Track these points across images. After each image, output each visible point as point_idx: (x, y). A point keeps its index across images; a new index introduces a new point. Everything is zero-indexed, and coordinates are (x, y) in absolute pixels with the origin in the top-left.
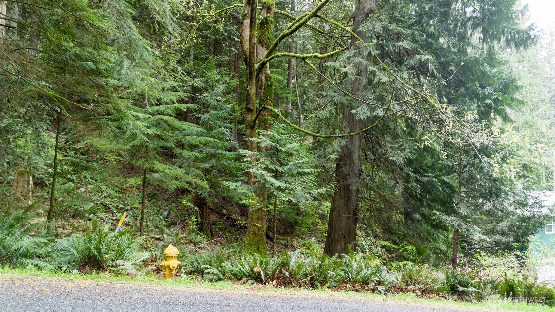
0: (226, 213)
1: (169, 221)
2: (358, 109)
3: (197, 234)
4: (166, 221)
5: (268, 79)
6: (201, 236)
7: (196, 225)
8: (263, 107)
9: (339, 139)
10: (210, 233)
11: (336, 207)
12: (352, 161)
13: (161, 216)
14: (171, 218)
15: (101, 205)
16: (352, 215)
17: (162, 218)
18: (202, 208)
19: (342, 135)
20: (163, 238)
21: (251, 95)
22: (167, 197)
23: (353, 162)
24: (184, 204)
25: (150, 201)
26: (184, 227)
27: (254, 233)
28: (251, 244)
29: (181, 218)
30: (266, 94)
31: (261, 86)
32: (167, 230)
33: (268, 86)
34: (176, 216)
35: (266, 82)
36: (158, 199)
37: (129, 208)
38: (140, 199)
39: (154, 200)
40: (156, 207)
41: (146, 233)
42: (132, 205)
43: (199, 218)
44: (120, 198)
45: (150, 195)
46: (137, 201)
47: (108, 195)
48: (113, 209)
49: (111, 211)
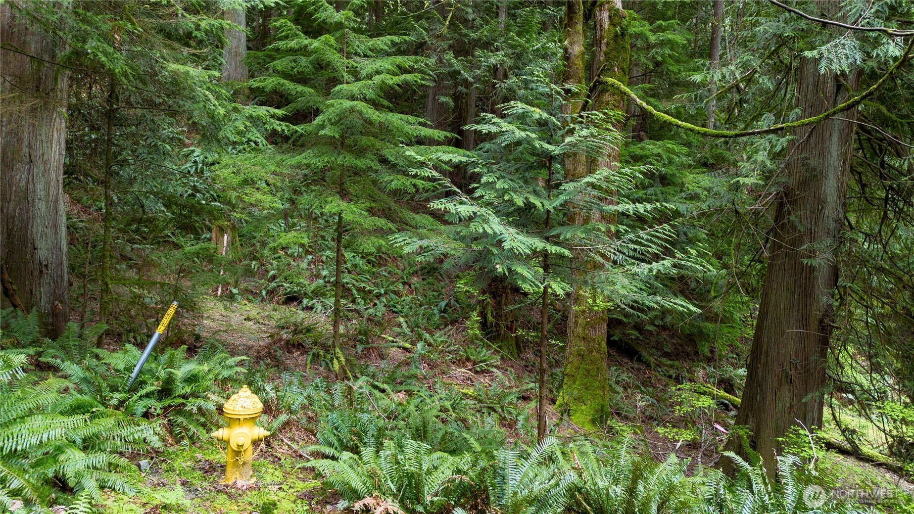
1: (446, 318)
2: (824, 48)
5: (617, 20)
7: (481, 328)
8: (597, 81)
9: (771, 136)
10: (514, 345)
11: (771, 309)
12: (819, 198)
13: (435, 308)
16: (814, 330)
17: (436, 311)
18: (499, 296)
19: (779, 126)
21: (573, 57)
23: (821, 203)
24: (458, 287)
25: (423, 280)
27: (579, 355)
28: (573, 376)
30: (610, 56)
31: (602, 38)
33: (616, 35)
35: (612, 27)
36: (439, 277)
37: (382, 291)
38: (405, 277)
39: (430, 280)
40: (433, 291)
41: (391, 339)
42: (388, 286)
43: (489, 315)
44: (374, 273)
45: (426, 271)
46: (401, 281)
47: (354, 268)
48: (355, 292)
49: (352, 295)
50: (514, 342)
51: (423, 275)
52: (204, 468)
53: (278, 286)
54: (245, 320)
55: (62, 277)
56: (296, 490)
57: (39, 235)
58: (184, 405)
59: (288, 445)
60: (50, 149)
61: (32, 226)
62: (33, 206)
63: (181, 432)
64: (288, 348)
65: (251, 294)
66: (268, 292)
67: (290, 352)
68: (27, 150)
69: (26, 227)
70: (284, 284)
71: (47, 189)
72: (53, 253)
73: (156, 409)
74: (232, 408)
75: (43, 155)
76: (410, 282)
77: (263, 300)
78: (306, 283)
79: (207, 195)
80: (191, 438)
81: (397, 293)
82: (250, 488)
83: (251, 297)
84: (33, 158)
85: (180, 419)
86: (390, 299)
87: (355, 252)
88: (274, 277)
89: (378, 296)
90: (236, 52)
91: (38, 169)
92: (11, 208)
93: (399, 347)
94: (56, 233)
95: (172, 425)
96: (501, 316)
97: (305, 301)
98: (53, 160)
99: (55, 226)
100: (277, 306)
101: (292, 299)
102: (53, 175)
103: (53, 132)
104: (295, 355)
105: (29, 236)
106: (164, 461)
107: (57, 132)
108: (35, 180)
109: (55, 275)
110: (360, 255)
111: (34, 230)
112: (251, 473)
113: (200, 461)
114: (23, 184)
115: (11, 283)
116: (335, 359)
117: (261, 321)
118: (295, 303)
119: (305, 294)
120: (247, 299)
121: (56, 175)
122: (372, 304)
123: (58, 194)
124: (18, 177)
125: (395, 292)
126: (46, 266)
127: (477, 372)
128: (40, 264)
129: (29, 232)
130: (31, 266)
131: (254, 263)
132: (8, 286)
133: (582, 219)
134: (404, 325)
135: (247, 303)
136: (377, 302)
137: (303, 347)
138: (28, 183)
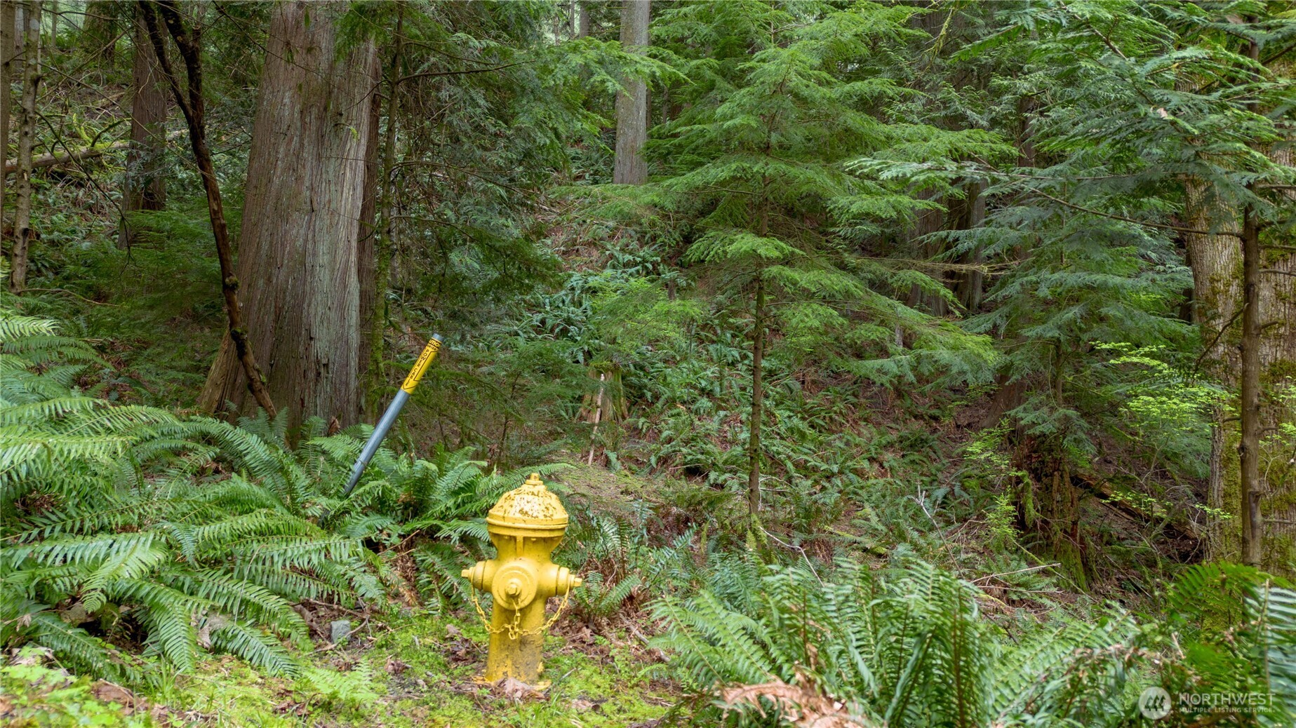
4: (936, 514)
10: (1080, 566)
18: (1046, 476)
25: (904, 457)
36: (931, 454)
37: (835, 468)
38: (873, 449)
39: (916, 457)
40: (922, 474)
41: (851, 536)
42: (844, 462)
43: (1030, 506)
44: (821, 442)
45: (908, 443)
46: (866, 454)
47: (789, 434)
48: (790, 465)
49: (787, 472)
50: (1079, 560)
51: (902, 449)
52: (454, 653)
53: (674, 451)
54: (622, 493)
55: (347, 384)
56: (631, 715)
57: (318, 319)
58: (439, 528)
59: (640, 640)
60: (339, 194)
61: (309, 305)
62: (313, 276)
63: (430, 582)
65: (635, 463)
66: (659, 459)
68: (308, 193)
69: (300, 306)
70: (683, 449)
71: (333, 252)
72: (337, 348)
73: (389, 535)
74: (501, 514)
75: (330, 201)
76: (881, 458)
77: (652, 471)
78: (716, 450)
79: (584, 328)
80: (447, 596)
81: (859, 473)
82: (529, 698)
83: (634, 467)
84: (315, 204)
85: (431, 558)
86: (847, 482)
87: (791, 410)
88: (670, 440)
89: (829, 477)
90: (632, 147)
91: (323, 221)
92: (281, 277)
93: (866, 551)
94: (343, 318)
95: (417, 569)
96: (1051, 512)
97: (713, 476)
98: (343, 209)
99: (342, 308)
100: (670, 479)
101: (693, 471)
102: (343, 234)
103: (345, 169)
105: (304, 320)
106: (381, 629)
107: (351, 169)
108: (317, 238)
109: (338, 381)
110: (799, 415)
111: (312, 311)
112: (541, 668)
113: (452, 639)
114: (300, 242)
115: (258, 371)
116: (749, 532)
117: (645, 495)
118: (699, 478)
119: (714, 464)
120: (630, 469)
121: (347, 233)
122: (818, 487)
123: (347, 261)
124: (294, 231)
125: (857, 472)
126: (326, 366)
127: (1011, 602)
128: (318, 362)
129: (305, 313)
130: (303, 363)
131: (642, 420)
132: (254, 375)
133: (1232, 301)
134: (874, 519)
135: (628, 473)
136: (827, 485)
138: (306, 241)
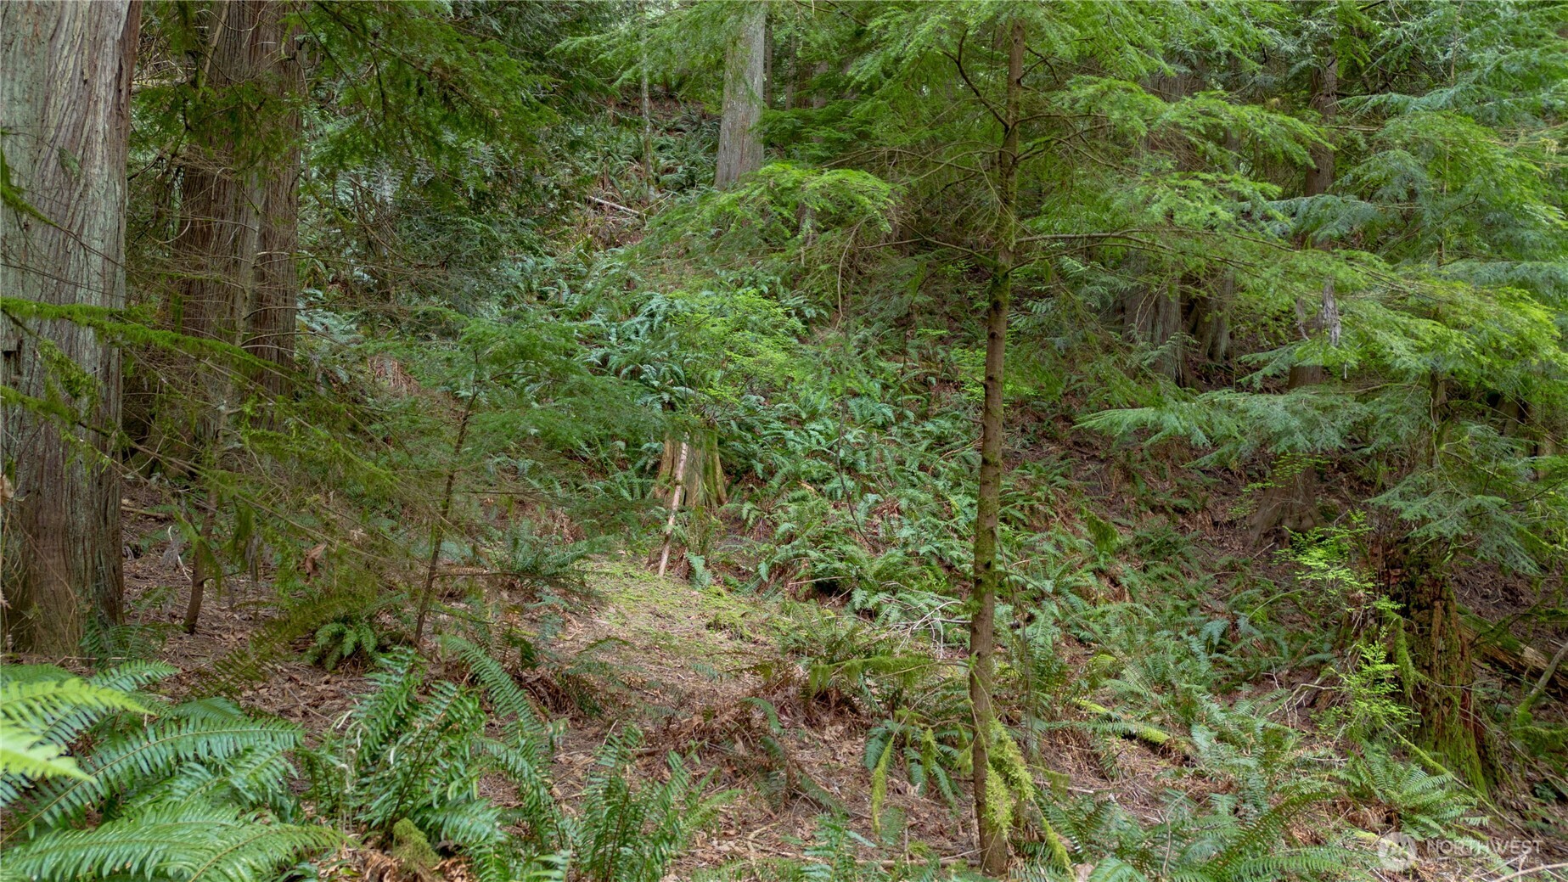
0: (1542, 664)
1: (1229, 666)
3: (1403, 754)
4: (1215, 662)
6: (1430, 771)
7: (1397, 697)
10: (1476, 761)
13: (1193, 638)
14: (1243, 653)
15: (934, 562)
17: (1196, 646)
18: (1419, 608)
20: (1189, 750)
22: (1225, 559)
24: (1310, 569)
25: (1145, 569)
26: (1312, 704)
29: (1294, 653)
32: (1214, 708)
34: (1269, 645)
36: (1184, 565)
37: (1048, 586)
38: (1099, 558)
41: (1102, 710)
42: (1061, 577)
43: (1406, 661)
44: (1019, 546)
45: (1148, 548)
46: (1089, 566)
47: (971, 530)
50: (1473, 752)
51: (1142, 558)
53: (796, 556)
54: (708, 626)
64: (807, 710)
65: (734, 574)
66: (773, 569)
67: (811, 723)
70: (811, 553)
76: (1113, 571)
77: (761, 587)
78: (863, 556)
79: (664, 369)
81: (1084, 593)
83: (733, 580)
86: (1067, 608)
87: (973, 495)
88: (790, 538)
89: (1039, 600)
90: (743, 127)
93: (1129, 737)
96: (1430, 668)
97: (858, 596)
100: (790, 603)
101: (827, 589)
104: (830, 733)
117: (747, 632)
118: (836, 600)
119: (860, 577)
120: (726, 583)
122: (1023, 616)
125: (1080, 592)
131: (748, 506)
135: (722, 591)
136: (1037, 612)
137: (854, 710)
